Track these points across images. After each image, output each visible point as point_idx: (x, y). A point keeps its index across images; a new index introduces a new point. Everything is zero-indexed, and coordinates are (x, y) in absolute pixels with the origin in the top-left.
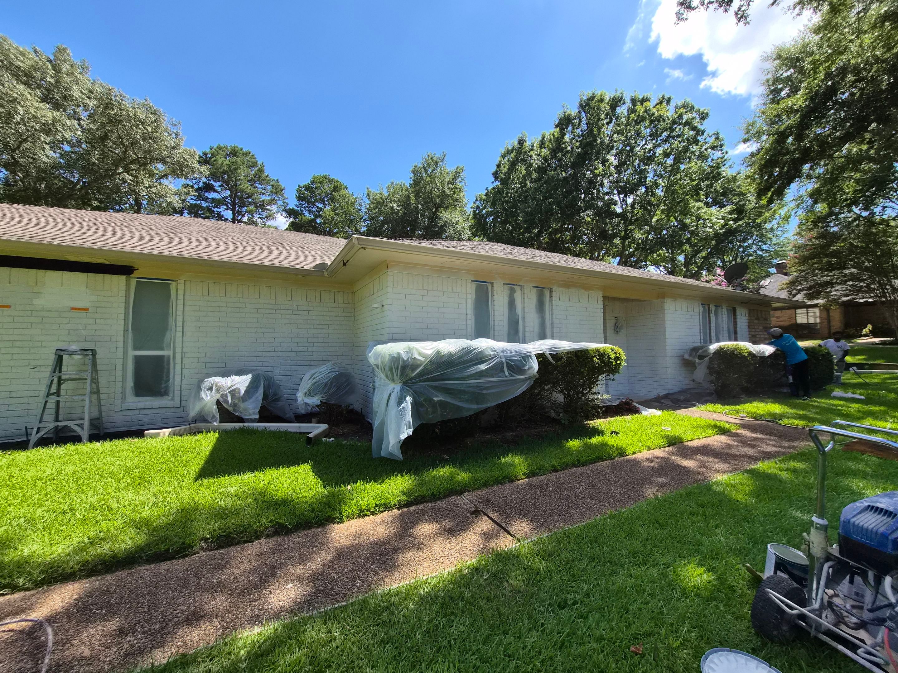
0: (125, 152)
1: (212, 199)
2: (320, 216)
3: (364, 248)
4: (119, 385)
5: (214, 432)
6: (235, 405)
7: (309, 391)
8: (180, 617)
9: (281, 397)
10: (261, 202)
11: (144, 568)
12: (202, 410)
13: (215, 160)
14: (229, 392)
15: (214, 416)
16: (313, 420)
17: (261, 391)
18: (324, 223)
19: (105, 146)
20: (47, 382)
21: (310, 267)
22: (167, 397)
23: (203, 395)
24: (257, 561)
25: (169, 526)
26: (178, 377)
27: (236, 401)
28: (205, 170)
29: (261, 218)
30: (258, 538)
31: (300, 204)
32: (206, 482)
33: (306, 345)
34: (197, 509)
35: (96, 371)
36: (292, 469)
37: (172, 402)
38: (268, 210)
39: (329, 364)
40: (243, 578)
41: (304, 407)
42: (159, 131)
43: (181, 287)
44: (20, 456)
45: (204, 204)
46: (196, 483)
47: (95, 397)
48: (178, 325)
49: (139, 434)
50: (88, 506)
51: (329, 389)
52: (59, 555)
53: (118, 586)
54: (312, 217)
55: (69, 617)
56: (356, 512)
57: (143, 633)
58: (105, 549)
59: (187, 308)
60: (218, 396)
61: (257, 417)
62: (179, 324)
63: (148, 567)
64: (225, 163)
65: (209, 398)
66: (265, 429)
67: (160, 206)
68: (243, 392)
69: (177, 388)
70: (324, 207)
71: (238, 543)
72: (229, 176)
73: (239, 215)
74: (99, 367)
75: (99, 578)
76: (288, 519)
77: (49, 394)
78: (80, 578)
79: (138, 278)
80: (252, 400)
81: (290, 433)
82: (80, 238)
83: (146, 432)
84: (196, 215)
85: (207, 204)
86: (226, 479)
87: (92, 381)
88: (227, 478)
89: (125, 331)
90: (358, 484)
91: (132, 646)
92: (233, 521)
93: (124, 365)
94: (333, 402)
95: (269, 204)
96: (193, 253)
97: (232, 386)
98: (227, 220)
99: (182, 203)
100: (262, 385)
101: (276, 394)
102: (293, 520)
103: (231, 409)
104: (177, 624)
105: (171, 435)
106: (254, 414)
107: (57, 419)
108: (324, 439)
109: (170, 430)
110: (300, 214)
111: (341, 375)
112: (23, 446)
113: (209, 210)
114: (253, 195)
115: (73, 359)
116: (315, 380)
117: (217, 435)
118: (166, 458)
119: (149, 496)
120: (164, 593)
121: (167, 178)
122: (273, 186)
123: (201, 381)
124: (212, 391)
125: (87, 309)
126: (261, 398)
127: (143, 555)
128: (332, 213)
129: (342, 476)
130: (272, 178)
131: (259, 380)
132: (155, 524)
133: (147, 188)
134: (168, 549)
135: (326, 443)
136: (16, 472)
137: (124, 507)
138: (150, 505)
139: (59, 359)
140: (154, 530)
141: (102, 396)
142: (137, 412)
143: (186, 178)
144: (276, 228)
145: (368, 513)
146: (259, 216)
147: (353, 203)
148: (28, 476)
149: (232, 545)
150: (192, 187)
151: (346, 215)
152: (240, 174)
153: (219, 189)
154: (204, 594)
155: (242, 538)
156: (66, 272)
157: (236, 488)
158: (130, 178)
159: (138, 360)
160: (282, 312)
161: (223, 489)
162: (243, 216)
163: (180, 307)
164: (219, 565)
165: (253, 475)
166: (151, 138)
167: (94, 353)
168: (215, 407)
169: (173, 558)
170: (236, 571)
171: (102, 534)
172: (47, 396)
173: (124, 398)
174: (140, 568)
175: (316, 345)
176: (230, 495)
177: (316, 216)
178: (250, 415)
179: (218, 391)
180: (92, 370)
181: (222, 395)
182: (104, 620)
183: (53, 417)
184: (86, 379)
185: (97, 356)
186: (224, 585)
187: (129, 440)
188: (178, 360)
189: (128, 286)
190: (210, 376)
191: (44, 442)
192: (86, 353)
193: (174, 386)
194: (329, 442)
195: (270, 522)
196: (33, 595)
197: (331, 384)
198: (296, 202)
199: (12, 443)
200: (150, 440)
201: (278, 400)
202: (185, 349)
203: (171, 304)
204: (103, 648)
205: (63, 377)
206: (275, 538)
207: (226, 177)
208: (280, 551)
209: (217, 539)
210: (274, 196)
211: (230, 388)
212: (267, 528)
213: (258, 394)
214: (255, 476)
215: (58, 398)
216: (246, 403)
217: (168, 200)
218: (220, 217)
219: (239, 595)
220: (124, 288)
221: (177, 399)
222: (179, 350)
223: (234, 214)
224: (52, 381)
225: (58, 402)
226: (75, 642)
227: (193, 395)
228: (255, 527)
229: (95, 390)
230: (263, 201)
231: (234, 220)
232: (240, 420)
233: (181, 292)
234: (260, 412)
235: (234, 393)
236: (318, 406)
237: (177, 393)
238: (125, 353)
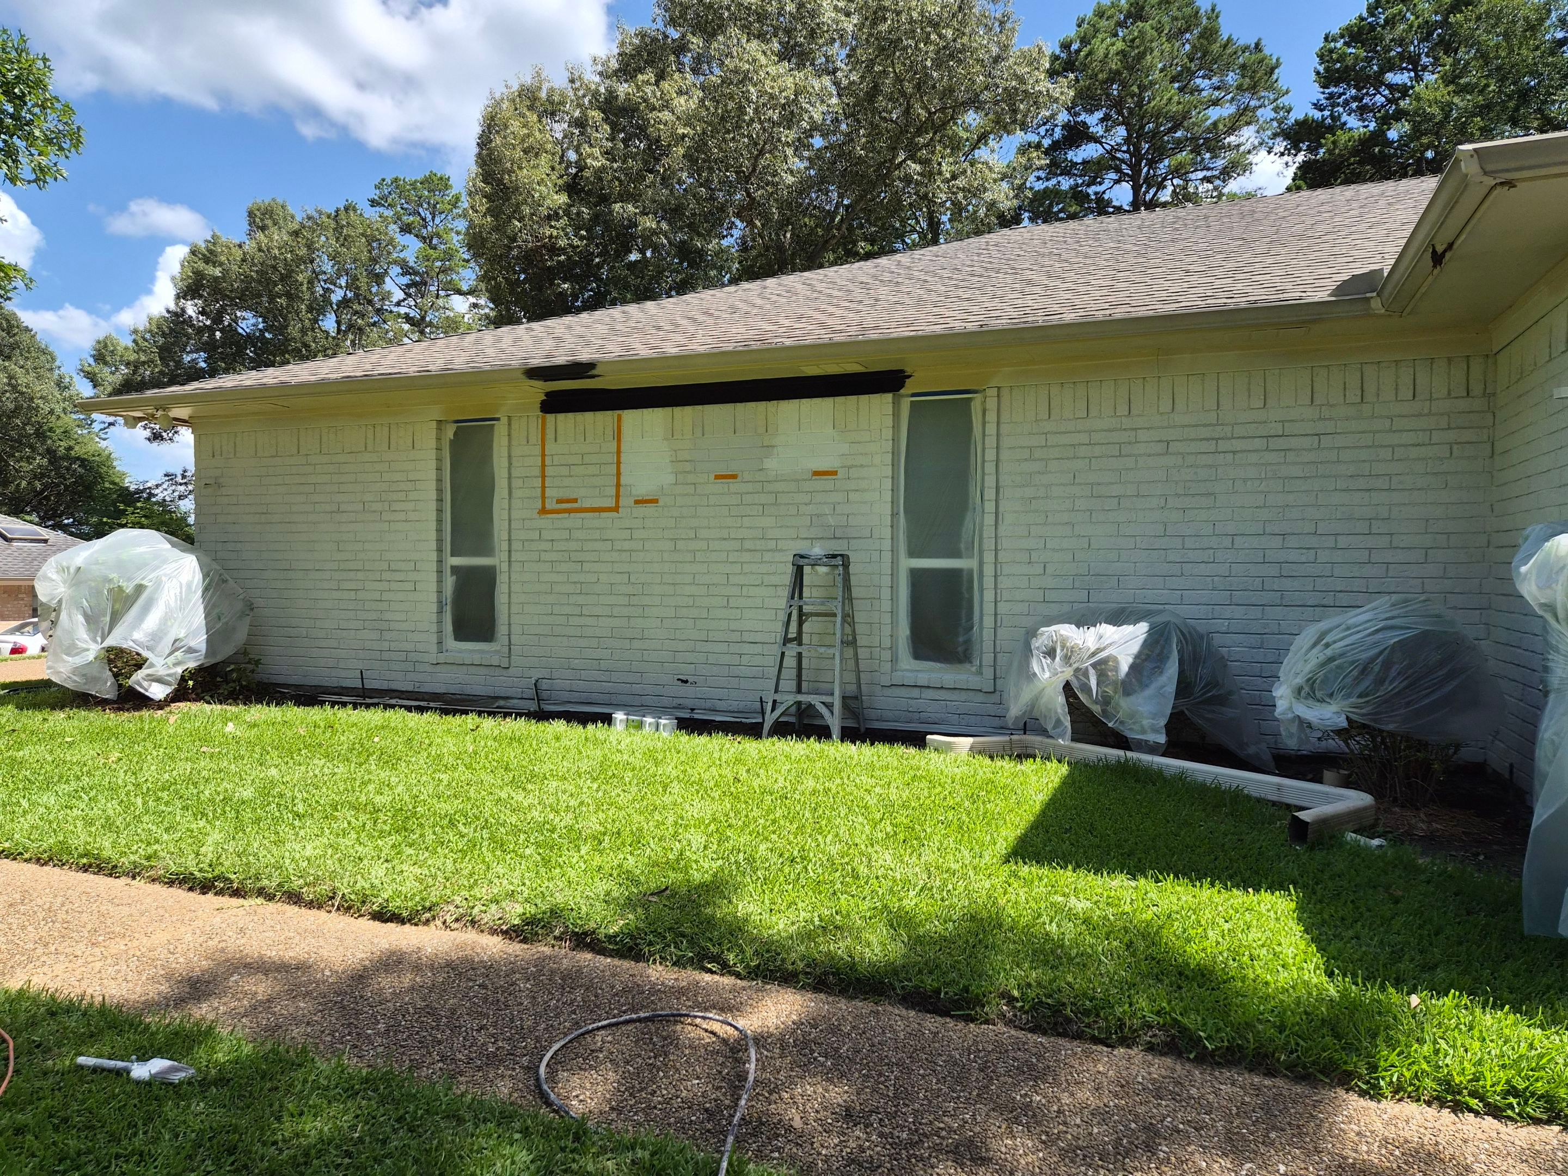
0: (907, 112)
1: (1085, 162)
2: (1400, 115)
3: (1510, 184)
4: (887, 630)
5: (1060, 761)
6: (1106, 701)
7: (1311, 681)
8: (943, 1138)
9: (1230, 693)
10: (1208, 130)
11: (897, 1012)
12: (1033, 705)
13: (1090, 53)
14: (1094, 666)
15: (1058, 723)
16: (1327, 774)
17: (1172, 670)
18: (1417, 133)
19: (875, 111)
20: (783, 616)
21: (1322, 296)
22: (967, 666)
23: (1035, 667)
24: (1116, 1095)
25: (944, 942)
26: (988, 622)
27: (1109, 690)
28: (1064, 90)
29: (1208, 180)
30: (1127, 1041)
31: (1331, 96)
32: (1025, 870)
33: (1313, 541)
34: (1000, 926)
35: (851, 599)
36: (1238, 897)
37: (977, 678)
38: (1229, 147)
39: (1383, 602)
40: (1078, 1121)
41: (1294, 729)
42: (967, 30)
43: (992, 404)
44: (751, 747)
45: (1066, 183)
46: (1006, 867)
47: (849, 652)
48: (986, 497)
49: (917, 740)
50: (824, 859)
51: (1380, 681)
52: (779, 932)
53: (853, 1027)
54: (1372, 126)
55: (782, 1048)
56: (1428, 1083)
57: (881, 1135)
58: (840, 948)
59: (1005, 455)
60: (1067, 674)
61: (1162, 739)
62: (990, 494)
63: (904, 1012)
64: (1113, 50)
65: (1047, 675)
66: (1181, 776)
67: (973, 218)
68: (1124, 668)
69: (988, 645)
70: (1418, 78)
71: (1078, 1036)
72: (1124, 85)
73: (1149, 187)
74: (855, 592)
75: (830, 999)
76: (1204, 1025)
77: (786, 641)
78: (803, 987)
79: (914, 395)
80: (1149, 692)
81: (1248, 797)
82: (822, 325)
83: (929, 737)
84: (1048, 217)
85: (1072, 182)
86: (1067, 876)
87: (844, 620)
88: (1069, 873)
89: (894, 515)
90: (1448, 1001)
91: (862, 1149)
92: (1070, 978)
93: (893, 588)
94: (1391, 727)
95: (1232, 130)
96: (1015, 315)
97: (1099, 651)
98: (1119, 210)
99: (1016, 197)
100: (1175, 656)
101: (1213, 684)
102: (1218, 1030)
103: (1096, 709)
104: (937, 1149)
105: (976, 751)
106: (1155, 730)
107: (799, 691)
108: (1351, 836)
109: (970, 740)
110: (1331, 130)
111: (1422, 640)
112: (754, 731)
113: (1078, 196)
114: (1186, 115)
115: (817, 572)
116: (1329, 652)
117: (1064, 769)
118: (958, 799)
119: (917, 869)
120: (923, 1077)
121: (986, 144)
122: (1243, 67)
123: (1032, 633)
124: (1053, 658)
125: (835, 473)
126: (1171, 688)
127: (897, 984)
128: (1443, 93)
129: (1397, 956)
130: (1241, 42)
131: (1168, 640)
132: (921, 931)
133: (948, 181)
134: (938, 992)
135: (1357, 852)
136: (743, 775)
137: (877, 878)
138: (917, 889)
139: (799, 572)
140: (919, 940)
141: (862, 653)
142: (915, 693)
143: (1024, 127)
144: (1249, 196)
145: (1474, 1102)
146: (1200, 175)
147: (1533, 27)
148: (756, 783)
149: (1064, 1035)
150: (1038, 146)
151: (1503, 80)
152: (1152, 66)
153: (1098, 130)
154: (992, 1114)
155: (1089, 1026)
156: (804, 401)
157: (1089, 904)
158: (918, 168)
159: (917, 576)
160: (1238, 445)
161: (1058, 898)
162: (1161, 186)
163: (990, 455)
164: (1032, 1067)
165: (1133, 884)
166: (951, 56)
167: (846, 561)
168: (1061, 699)
169: (945, 1013)
170: (1066, 1099)
171: (838, 918)
172: (784, 644)
173: (894, 660)
174: (890, 1008)
175: (1343, 542)
176: (1071, 916)
177: (1386, 121)
178: (1143, 732)
179: (1067, 659)
180: (843, 597)
181: (1077, 670)
182: (828, 1080)
183: (793, 685)
184: (835, 615)
185: (852, 569)
186: (1034, 1116)
187: (900, 749)
188: (989, 582)
189: (896, 415)
190: (1051, 621)
191: (782, 730)
192: (834, 562)
193: (982, 641)
194: (1368, 848)
195: (1158, 1013)
196: (744, 989)
197: (1387, 665)
198: (1316, 93)
199: (746, 724)
200: (934, 755)
201: (1222, 701)
202: (1001, 555)
203: (973, 446)
204: (820, 1128)
205: (806, 609)
206: (1168, 1061)
207: (1115, 89)
208: (1174, 1097)
209: (1033, 1008)
210: (1246, 98)
211: (1094, 654)
212: (1150, 1027)
213: (1163, 679)
214: (1136, 888)
215: (800, 649)
216: (1132, 699)
217: (988, 196)
218: (1102, 207)
219: (1063, 1153)
220: (889, 421)
221: (988, 673)
222: (989, 557)
223: (1136, 189)
224: (790, 615)
225: (800, 655)
226: (786, 1095)
227: (1015, 664)
228: (1118, 1011)
229: (850, 638)
230: (1215, 124)
231: (1136, 205)
232: (1122, 742)
233: (991, 416)
234: (1169, 728)
235: (1103, 666)
236: (1339, 732)
237: (988, 658)
238: (894, 563)
